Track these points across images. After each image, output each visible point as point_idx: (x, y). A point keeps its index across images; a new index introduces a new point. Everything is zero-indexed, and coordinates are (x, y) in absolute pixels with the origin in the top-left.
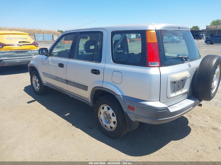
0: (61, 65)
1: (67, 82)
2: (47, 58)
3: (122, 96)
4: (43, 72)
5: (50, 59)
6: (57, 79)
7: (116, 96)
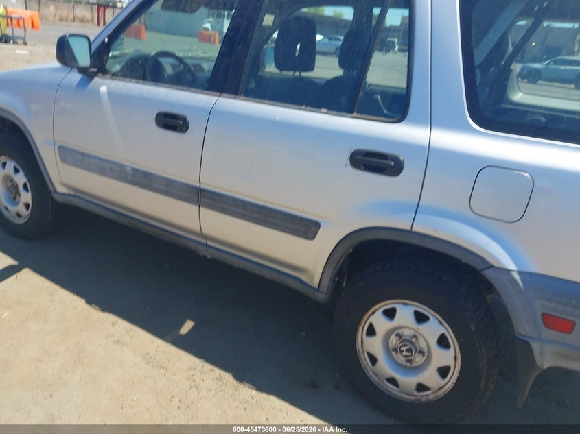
0: (172, 122)
1: (201, 196)
2: (83, 84)
3: (520, 273)
4: (60, 148)
5: (104, 89)
6: (143, 179)
7: (488, 274)
